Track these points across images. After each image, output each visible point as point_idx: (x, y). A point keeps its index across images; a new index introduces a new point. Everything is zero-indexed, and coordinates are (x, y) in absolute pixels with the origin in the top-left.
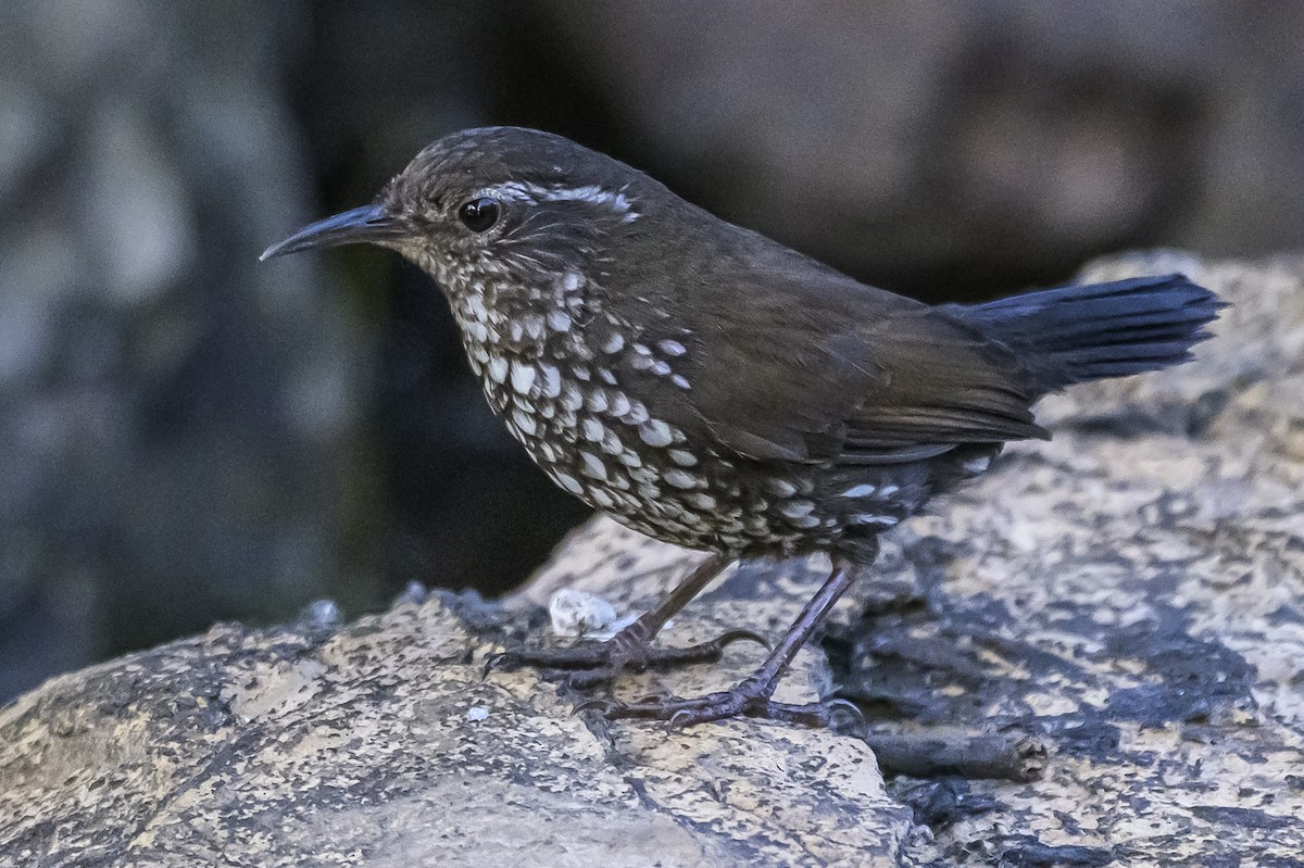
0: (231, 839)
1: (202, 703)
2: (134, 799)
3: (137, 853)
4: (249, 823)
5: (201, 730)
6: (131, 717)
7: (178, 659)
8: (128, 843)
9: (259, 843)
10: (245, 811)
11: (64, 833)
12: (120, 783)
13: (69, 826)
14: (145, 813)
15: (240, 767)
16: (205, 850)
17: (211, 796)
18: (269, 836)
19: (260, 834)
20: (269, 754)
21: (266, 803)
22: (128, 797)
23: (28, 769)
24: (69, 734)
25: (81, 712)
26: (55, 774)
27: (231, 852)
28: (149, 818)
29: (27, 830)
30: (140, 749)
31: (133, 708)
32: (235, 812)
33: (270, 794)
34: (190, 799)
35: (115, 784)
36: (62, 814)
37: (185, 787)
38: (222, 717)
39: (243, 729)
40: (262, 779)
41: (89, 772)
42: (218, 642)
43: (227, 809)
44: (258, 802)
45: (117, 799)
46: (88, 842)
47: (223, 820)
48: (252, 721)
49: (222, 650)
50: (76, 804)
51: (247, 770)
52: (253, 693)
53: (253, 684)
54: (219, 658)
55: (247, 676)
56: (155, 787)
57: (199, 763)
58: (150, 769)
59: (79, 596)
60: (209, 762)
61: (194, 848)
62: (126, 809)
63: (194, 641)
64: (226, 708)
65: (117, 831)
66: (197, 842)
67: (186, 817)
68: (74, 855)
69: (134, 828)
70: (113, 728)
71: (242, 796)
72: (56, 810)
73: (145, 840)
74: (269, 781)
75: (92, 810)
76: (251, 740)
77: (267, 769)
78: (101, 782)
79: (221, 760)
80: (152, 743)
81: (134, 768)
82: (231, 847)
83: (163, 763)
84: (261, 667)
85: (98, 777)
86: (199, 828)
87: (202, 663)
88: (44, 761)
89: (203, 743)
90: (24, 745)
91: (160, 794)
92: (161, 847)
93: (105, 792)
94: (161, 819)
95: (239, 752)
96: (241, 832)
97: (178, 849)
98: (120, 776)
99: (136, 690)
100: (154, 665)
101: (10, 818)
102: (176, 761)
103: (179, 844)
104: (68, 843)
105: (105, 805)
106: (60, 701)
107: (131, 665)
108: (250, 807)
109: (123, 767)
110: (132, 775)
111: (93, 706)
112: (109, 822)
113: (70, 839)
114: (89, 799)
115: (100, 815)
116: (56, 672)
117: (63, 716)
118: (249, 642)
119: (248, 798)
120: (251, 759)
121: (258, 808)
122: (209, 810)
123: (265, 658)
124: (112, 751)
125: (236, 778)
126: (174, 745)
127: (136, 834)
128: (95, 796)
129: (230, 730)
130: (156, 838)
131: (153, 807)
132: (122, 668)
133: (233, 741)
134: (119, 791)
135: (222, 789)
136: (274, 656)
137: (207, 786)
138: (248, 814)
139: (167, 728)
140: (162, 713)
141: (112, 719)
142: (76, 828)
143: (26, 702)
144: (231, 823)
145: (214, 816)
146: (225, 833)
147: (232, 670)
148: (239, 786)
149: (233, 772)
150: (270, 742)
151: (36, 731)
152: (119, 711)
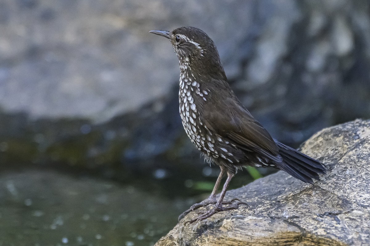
0: (358, 161)
1: (354, 135)
2: (340, 153)
3: (340, 163)
4: (362, 158)
5: (353, 140)
6: (340, 137)
7: (349, 126)
8: (338, 161)
9: (364, 162)
10: (361, 156)
11: (326, 159)
12: (337, 150)
13: (327, 158)
14: (342, 156)
15: (360, 147)
16: (353, 163)
17: (355, 153)
18: (366, 161)
19: (364, 160)
20: (366, 145)
21: (366, 154)
22: (338, 152)
23: (319, 146)
24: (327, 140)
25: (330, 136)
26: (324, 147)
27: (358, 164)
28: (343, 157)
29: (318, 159)
30: (341, 143)
31: (340, 135)
32: (360, 156)
33: (366, 153)
34: (351, 153)
35: (336, 150)
36: (325, 156)
37: (350, 151)
38: (357, 137)
39: (361, 140)
40: (365, 150)
41: (331, 147)
42: (357, 123)
43: (358, 155)
44: (364, 154)
45: (336, 153)
46: (330, 161)
47: (357, 158)
48: (363, 138)
49: (358, 124)
50: (328, 153)
51: (362, 148)
52: (364, 133)
53: (363, 131)
54: (357, 126)
55: (362, 129)
56: (344, 150)
57: (353, 146)
58: (343, 147)
59: (330, 113)
60: (355, 146)
61: (351, 163)
62: (338, 155)
63: (352, 122)
64: (358, 135)
65: (336, 159)
66: (352, 162)
67: (350, 157)
68: (328, 164)
69: (339, 159)
70: (336, 139)
71: (361, 153)
72: (324, 155)
73: (342, 161)
74: (366, 150)
75: (332, 155)
76: (363, 142)
77: (366, 148)
78: (333, 149)
79: (357, 146)
80: (344, 142)
81: (340, 147)
82: (358, 163)
83: (345, 146)
84: (365, 128)
85: (333, 148)
86: (352, 159)
87: (354, 127)
88: (322, 145)
89: (353, 142)
90: (318, 142)
91: (345, 152)
92: (344, 163)
93: (334, 152)
94: (345, 157)
95: (360, 144)
96: (360, 160)
97: (348, 163)
98: (337, 148)
99: (340, 132)
100: (344, 127)
101: (315, 156)
102: (348, 146)
103: (348, 162)
104: (326, 161)
105: (334, 154)
106: (326, 133)
107: (340, 127)
108: (362, 155)
109: (338, 147)
110: (340, 148)
111: (332, 134)
112: (335, 157)
113: (327, 161)
114: (330, 152)
115: (333, 156)
116: (325, 127)
117: (326, 137)
118: (363, 123)
119: (362, 153)
120: (363, 146)
121: (364, 155)
122: (354, 155)
123: (366, 126)
124: (336, 144)
125: (360, 149)
126: (348, 143)
127: (340, 160)
128: (332, 152)
129: (359, 140)
130: (344, 161)
131: (343, 154)
132: (338, 127)
133: (360, 142)
134: (337, 151)
135: (357, 151)
136: (368, 126)
137: (354, 151)
138: (362, 156)
139: (347, 139)
140: (345, 136)
141: (336, 137)
142: (328, 158)
143: (319, 133)
144: (358, 158)
145: (355, 157)
146: (357, 160)
147: (359, 128)
148: (360, 151)
149: (359, 148)
150: (366, 142)
151: (321, 139)
152: (337, 135)
